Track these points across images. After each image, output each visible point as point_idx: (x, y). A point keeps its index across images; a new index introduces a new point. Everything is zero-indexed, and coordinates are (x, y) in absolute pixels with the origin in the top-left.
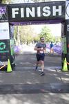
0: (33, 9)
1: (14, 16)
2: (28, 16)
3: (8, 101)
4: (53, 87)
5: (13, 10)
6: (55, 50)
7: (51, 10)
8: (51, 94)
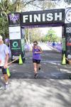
0: (39, 15)
2: (35, 21)
4: (53, 75)
5: (24, 17)
7: (54, 16)
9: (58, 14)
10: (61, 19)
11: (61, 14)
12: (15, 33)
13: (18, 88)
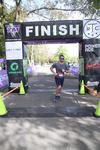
0: (49, 27)
1: (28, 35)
3: (21, 125)
5: (27, 28)
6: (72, 72)
8: (67, 118)
9: (74, 27)
10: (77, 33)
11: (77, 26)
12: (14, 50)
13: (17, 133)
